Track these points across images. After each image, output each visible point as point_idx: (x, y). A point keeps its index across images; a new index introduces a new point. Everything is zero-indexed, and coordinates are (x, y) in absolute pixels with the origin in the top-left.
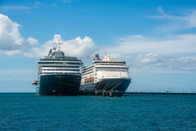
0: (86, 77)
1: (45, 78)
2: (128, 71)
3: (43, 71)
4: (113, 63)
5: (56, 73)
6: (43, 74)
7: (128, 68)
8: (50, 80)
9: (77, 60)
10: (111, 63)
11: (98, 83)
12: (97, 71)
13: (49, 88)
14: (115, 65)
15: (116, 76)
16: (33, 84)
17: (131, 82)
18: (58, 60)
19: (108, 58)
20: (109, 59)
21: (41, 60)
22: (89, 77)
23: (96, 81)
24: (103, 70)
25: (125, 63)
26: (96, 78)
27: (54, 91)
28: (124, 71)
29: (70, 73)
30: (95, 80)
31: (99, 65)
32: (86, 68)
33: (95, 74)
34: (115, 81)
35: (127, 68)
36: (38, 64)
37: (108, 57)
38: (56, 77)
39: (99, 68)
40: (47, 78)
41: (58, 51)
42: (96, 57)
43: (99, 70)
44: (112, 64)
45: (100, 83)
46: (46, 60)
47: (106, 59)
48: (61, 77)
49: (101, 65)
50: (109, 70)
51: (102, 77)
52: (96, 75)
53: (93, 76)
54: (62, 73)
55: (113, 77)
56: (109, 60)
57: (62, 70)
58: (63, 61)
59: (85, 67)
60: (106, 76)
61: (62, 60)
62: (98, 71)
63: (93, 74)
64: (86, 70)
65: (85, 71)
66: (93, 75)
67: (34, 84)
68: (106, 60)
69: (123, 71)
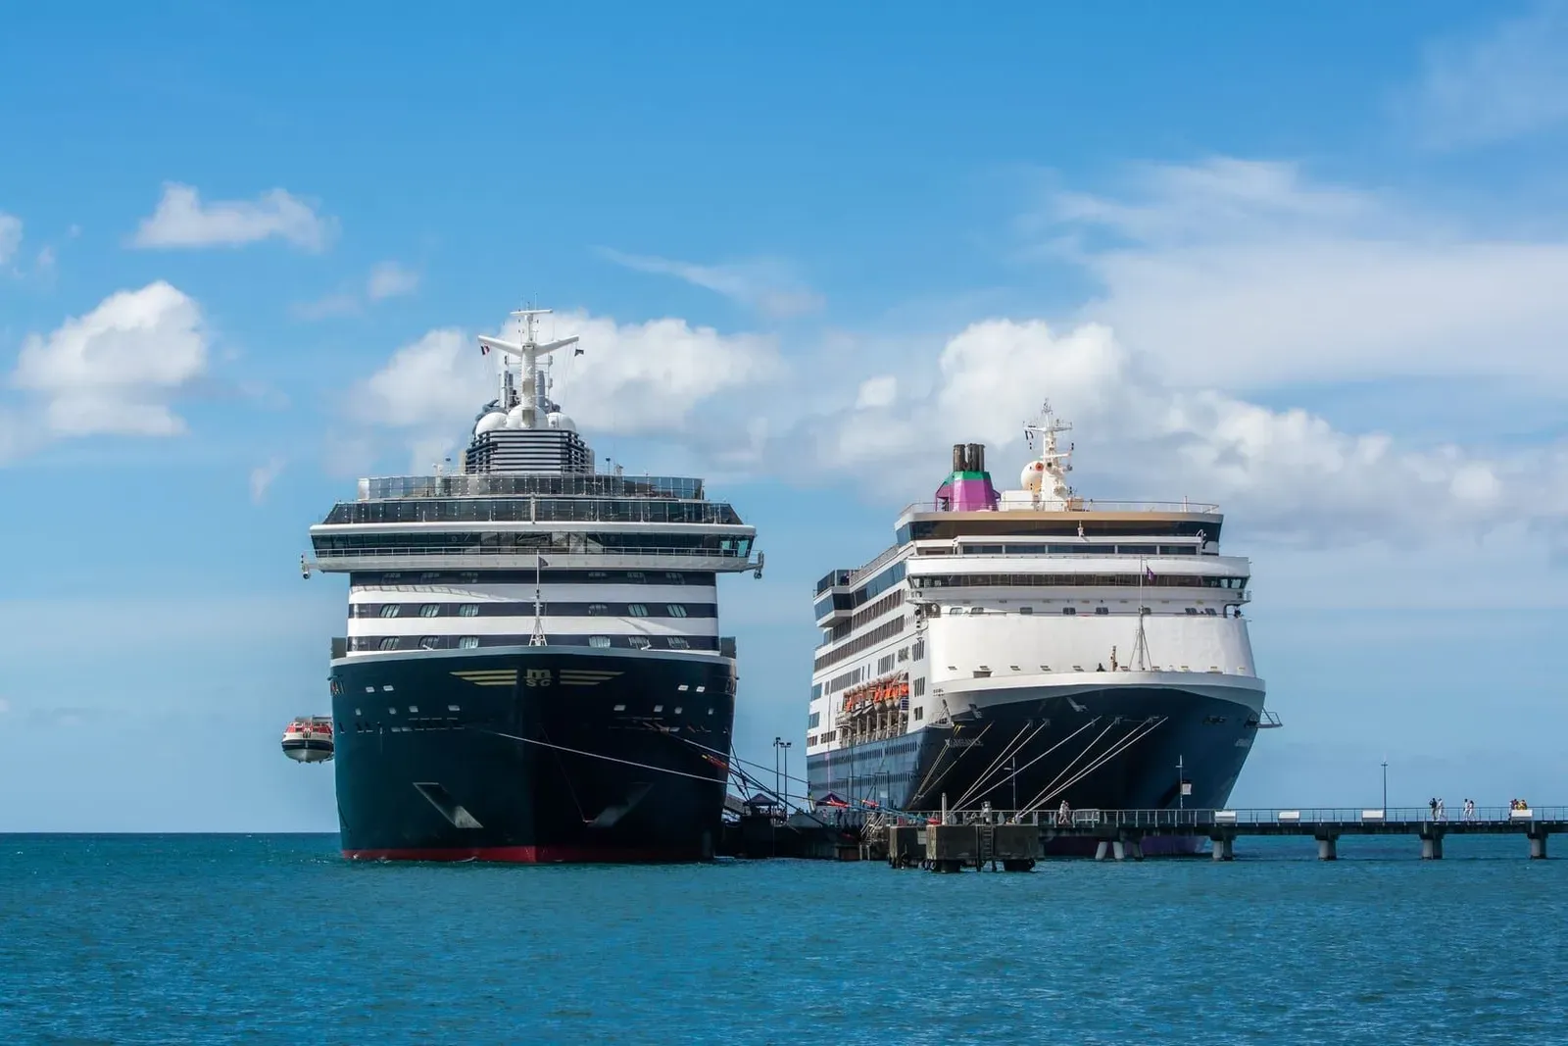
0: (855, 676)
1: (370, 690)
2: (1237, 613)
3: (358, 628)
4: (1087, 532)
5: (484, 640)
6: (354, 656)
7: (1244, 580)
8: (414, 710)
9: (698, 513)
10: (1068, 528)
11: (933, 735)
12: (930, 613)
13: (415, 784)
14: (1107, 549)
15: (1108, 664)
16: (290, 747)
17: (1263, 720)
18: (504, 512)
19: (1049, 483)
20: (1059, 491)
21: (337, 515)
22: (875, 677)
23: (919, 713)
24: (990, 602)
25: (1211, 530)
26: (920, 686)
27: (463, 818)
28: (1200, 608)
29: (618, 640)
30: (915, 702)
31: (950, 551)
32: (852, 589)
33: (914, 641)
34: (1084, 717)
35: (1230, 579)
36: (320, 554)
37: (1046, 473)
38: (468, 675)
39: (945, 580)
40: (388, 688)
41: (523, 426)
42: (959, 477)
43: (945, 609)
44: (1079, 540)
45: (948, 733)
46: (389, 512)
47: (1028, 496)
48: (508, 678)
49: (968, 549)
50: (1046, 608)
51: (977, 674)
52: (919, 651)
53: (899, 667)
54: (524, 639)
55: (1078, 669)
56: (1055, 507)
57: (525, 609)
58: (548, 518)
59: (844, 581)
60: (1015, 668)
61: (543, 514)
62: (938, 614)
63: (902, 646)
64: (850, 607)
65: (844, 613)
66: (903, 656)
67: (304, 753)
68: (1029, 506)
69: (1191, 612)
